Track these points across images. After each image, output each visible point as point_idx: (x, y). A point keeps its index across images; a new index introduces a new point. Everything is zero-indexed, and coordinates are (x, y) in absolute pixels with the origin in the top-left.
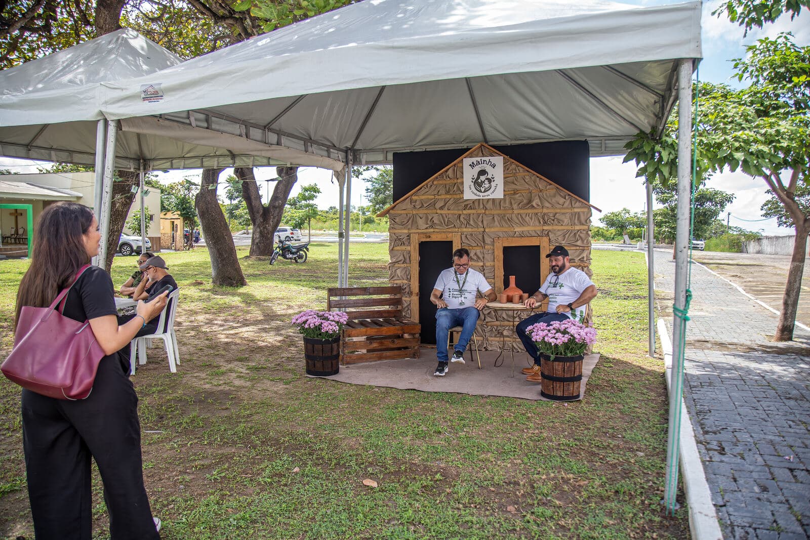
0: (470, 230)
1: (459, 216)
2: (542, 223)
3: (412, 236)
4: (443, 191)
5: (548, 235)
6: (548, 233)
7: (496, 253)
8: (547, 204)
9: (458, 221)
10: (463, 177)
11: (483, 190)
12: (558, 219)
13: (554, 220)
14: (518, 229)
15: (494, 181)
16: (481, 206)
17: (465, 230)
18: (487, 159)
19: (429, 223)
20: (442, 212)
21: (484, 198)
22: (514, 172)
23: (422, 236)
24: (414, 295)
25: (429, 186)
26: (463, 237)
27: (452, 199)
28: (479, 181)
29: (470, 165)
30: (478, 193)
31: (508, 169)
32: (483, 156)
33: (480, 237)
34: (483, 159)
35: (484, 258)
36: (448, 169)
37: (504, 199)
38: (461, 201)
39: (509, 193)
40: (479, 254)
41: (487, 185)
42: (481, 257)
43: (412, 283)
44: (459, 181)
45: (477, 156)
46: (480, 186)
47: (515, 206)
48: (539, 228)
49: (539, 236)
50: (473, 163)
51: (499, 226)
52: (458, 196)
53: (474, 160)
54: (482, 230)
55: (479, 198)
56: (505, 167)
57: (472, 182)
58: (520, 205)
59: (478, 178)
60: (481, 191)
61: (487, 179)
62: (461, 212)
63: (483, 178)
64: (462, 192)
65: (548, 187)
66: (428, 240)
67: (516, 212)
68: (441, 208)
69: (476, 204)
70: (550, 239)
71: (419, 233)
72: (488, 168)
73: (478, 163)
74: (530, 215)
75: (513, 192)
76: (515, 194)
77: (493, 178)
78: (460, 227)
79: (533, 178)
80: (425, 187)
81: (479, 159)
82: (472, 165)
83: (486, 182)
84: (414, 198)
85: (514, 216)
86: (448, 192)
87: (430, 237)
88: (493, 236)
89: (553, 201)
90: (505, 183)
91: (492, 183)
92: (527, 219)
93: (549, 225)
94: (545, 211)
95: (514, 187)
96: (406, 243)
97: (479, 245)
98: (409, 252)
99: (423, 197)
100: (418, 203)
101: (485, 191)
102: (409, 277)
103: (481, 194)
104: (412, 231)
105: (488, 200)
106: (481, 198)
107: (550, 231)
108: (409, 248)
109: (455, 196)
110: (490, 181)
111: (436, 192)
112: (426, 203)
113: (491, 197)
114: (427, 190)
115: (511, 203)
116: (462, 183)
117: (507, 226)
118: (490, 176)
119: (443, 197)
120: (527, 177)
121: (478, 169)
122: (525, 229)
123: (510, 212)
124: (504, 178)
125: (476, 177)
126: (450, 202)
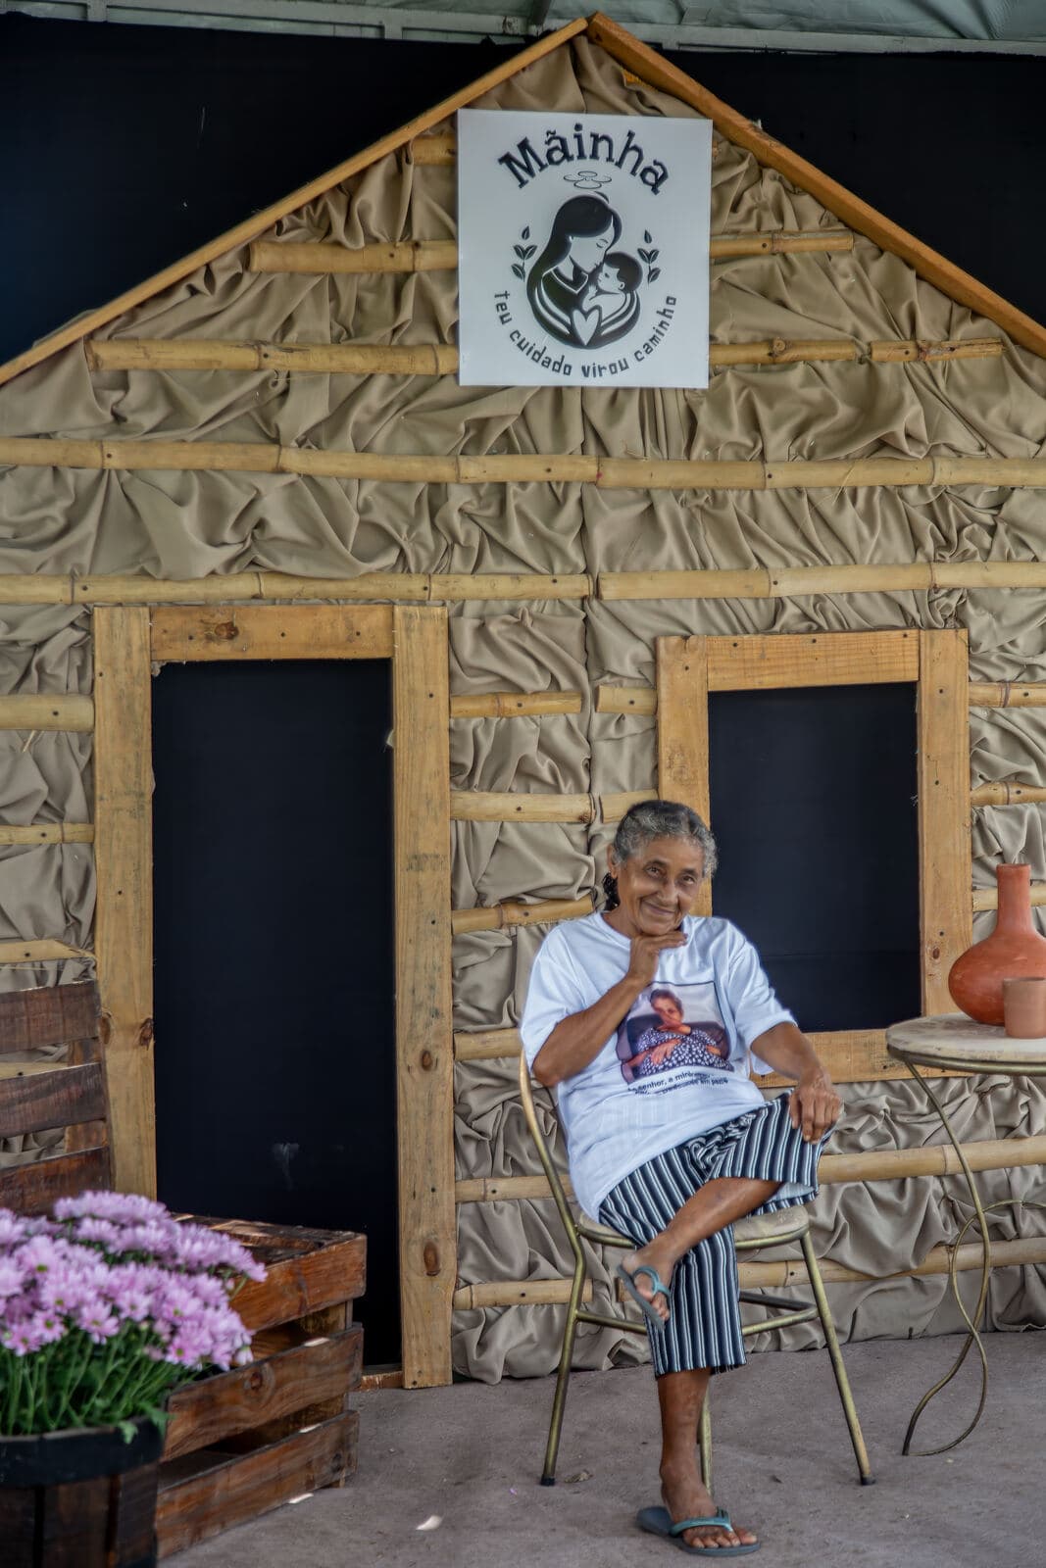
0: (504, 586)
1: (437, 492)
2: (930, 546)
3: (100, 618)
4: (316, 322)
5: (960, 620)
6: (960, 608)
7: (669, 734)
8: (959, 436)
9: (425, 527)
10: (452, 237)
11: (585, 328)
12: (1013, 524)
13: (992, 531)
14: (794, 585)
15: (654, 274)
16: (576, 433)
17: (469, 585)
18: (615, 126)
19: (228, 535)
20: (320, 463)
21: (592, 382)
22: (771, 223)
23: (174, 622)
24: (117, 1038)
25: (221, 280)
26: (467, 627)
27: (379, 384)
28: (565, 268)
29: (507, 159)
30: (556, 349)
31: (735, 208)
32: (593, 101)
33: (570, 631)
34: (595, 123)
35: (589, 766)
36: (362, 175)
37: (717, 398)
38: (443, 392)
39: (742, 354)
40: (560, 737)
41: (607, 298)
42: (577, 755)
43: (103, 956)
44: (428, 259)
45: (548, 98)
46: (569, 302)
47: (777, 441)
48: (906, 580)
49: (911, 623)
50: (524, 146)
51: (679, 562)
52: (423, 365)
53: (535, 125)
54: (583, 585)
55: (559, 379)
56: (718, 191)
57: (518, 271)
58: (809, 438)
59: (557, 248)
60: (571, 339)
61: (613, 259)
62: (443, 470)
63: (585, 251)
64: (448, 336)
65: (958, 335)
66: (223, 651)
67: (783, 477)
68: (311, 440)
69: (541, 420)
70: (972, 646)
71: (155, 609)
72: (621, 190)
73: (559, 150)
74: (862, 494)
75: (761, 353)
76: (774, 363)
77: (650, 256)
78: (439, 566)
79: (877, 268)
80: (198, 282)
81: (563, 122)
82: (520, 162)
83: (610, 279)
84: (114, 355)
85: (767, 500)
86: (349, 334)
87: (232, 631)
88: (648, 624)
89: (994, 413)
90: (722, 292)
91: (644, 289)
92: (849, 520)
93: (965, 557)
94: (946, 473)
95: (774, 319)
96: (64, 673)
97: (565, 683)
98: (87, 736)
99: (179, 356)
100: (138, 390)
101: (597, 341)
102: (85, 916)
103: (576, 357)
104: (97, 591)
105: (616, 397)
106: (576, 379)
107: (970, 595)
108: (78, 711)
109: (402, 363)
110: (629, 270)
111: (266, 325)
112: (207, 398)
113: (636, 377)
114: (206, 303)
115: (754, 425)
116: (451, 274)
117: (725, 562)
118: (629, 245)
119: (318, 360)
120: (844, 264)
121: (555, 187)
122: (832, 582)
123: (750, 474)
124: (717, 261)
125: (541, 239)
126: (374, 397)
